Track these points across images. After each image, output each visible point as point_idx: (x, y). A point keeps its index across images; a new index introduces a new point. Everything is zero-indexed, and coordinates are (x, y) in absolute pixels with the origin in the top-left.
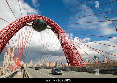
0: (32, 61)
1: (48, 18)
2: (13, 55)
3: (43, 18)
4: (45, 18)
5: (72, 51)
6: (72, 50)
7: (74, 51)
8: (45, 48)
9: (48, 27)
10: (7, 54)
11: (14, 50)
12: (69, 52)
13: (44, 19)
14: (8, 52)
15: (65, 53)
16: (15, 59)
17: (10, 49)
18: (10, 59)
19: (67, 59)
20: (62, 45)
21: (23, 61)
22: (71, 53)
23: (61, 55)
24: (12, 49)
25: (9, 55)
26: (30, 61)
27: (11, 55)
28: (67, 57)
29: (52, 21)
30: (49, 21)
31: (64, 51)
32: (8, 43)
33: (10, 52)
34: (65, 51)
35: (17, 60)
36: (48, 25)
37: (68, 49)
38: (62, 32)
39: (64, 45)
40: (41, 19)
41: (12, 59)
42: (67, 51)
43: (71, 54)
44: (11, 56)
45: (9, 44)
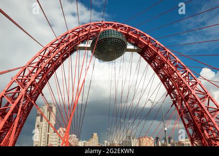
0: (95, 134)
1: (127, 26)
2: (53, 122)
3: (114, 27)
4: (119, 26)
5: (199, 104)
6: (200, 101)
7: (204, 104)
8: (127, 101)
9: (130, 47)
10: (41, 120)
11: (54, 110)
12: (191, 110)
13: (119, 30)
14: (42, 116)
15: (180, 113)
16: (58, 131)
17: (46, 108)
18: (48, 132)
19: (186, 127)
20: (170, 90)
21: (76, 136)
22: (196, 110)
23: (169, 118)
24: (50, 109)
25: (44, 121)
26: (93, 135)
27: (48, 121)
28: (187, 122)
29: (138, 30)
30: (130, 34)
31: (176, 105)
32: (40, 95)
33: (46, 114)
34: (179, 107)
35: (63, 133)
36: (130, 43)
37: (187, 98)
38: (165, 56)
39: (176, 91)
40: (112, 29)
41: (53, 131)
42: (184, 105)
43: (196, 113)
44: (49, 124)
45: (43, 95)
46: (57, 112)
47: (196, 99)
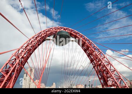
0: (54, 83)
1: (71, 29)
2: (32, 77)
3: (64, 29)
4: (67, 29)
5: (106, 67)
6: (106, 66)
7: (108, 68)
8: (70, 66)
10: (27, 76)
11: (33, 71)
12: (102, 70)
13: (67, 31)
14: (27, 74)
15: (97, 72)
16: (35, 82)
17: (29, 70)
18: (30, 82)
19: (100, 79)
20: (92, 61)
21: (44, 84)
22: (104, 70)
23: (91, 75)
24: (31, 70)
26: (53, 84)
27: (30, 76)
28: (100, 77)
29: (76, 31)
30: (72, 33)
31: (95, 68)
32: (26, 63)
33: (29, 73)
34: (96, 69)
35: (37, 83)
36: (72, 37)
37: (100, 65)
39: (95, 61)
40: (63, 30)
41: (32, 82)
42: (99, 68)
43: (105, 72)
44: (30, 78)
45: (28, 63)
46: (35, 72)
47: (105, 65)
